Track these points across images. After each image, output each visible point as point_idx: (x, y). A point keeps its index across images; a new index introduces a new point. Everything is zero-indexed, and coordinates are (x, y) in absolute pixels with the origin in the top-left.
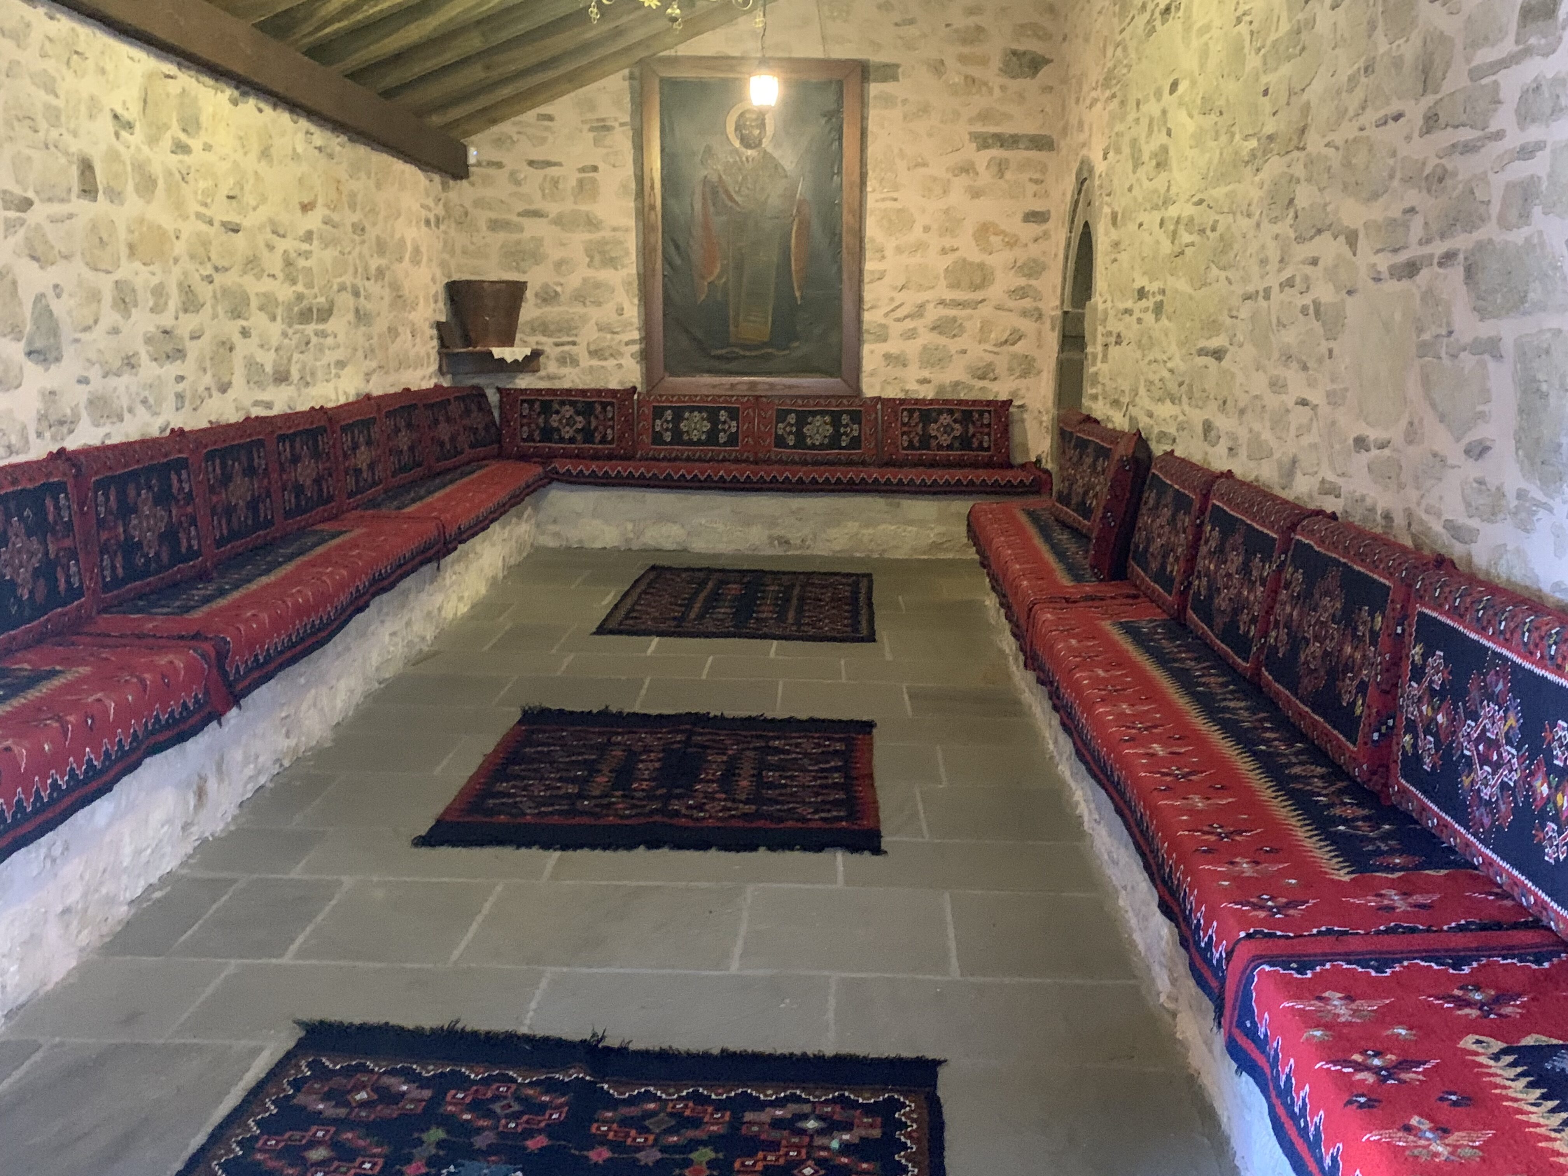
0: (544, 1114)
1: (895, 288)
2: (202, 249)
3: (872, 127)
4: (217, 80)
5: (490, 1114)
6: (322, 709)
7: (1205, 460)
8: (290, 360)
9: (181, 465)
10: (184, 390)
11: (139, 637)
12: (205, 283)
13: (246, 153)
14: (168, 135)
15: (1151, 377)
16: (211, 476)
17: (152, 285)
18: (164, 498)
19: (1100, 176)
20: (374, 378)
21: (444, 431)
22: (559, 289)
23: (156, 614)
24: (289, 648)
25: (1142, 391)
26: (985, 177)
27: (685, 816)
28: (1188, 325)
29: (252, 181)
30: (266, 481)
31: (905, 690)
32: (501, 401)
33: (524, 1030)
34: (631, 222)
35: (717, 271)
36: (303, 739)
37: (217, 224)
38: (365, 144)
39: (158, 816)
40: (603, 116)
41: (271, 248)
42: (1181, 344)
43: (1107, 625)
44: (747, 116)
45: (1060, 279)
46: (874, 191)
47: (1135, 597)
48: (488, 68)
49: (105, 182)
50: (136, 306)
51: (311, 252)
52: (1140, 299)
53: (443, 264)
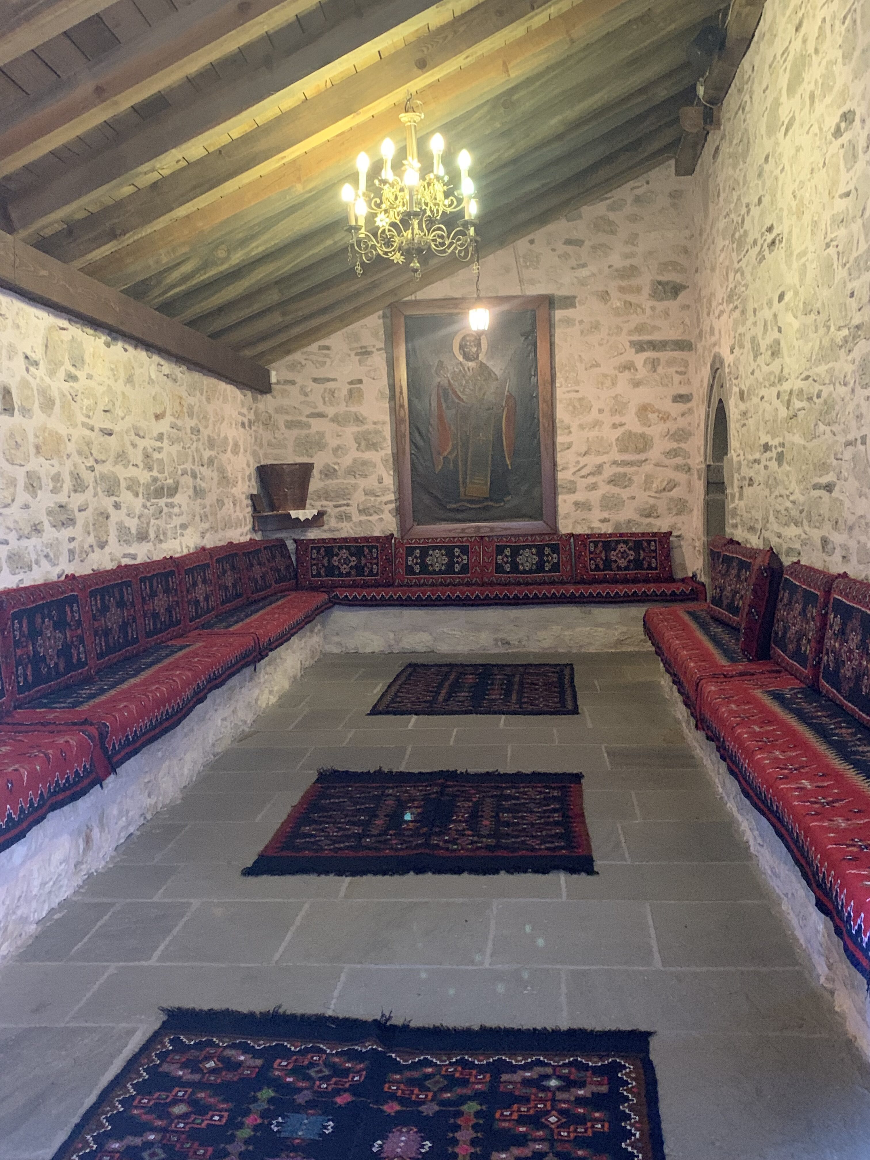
0: (347, 1078)
1: (579, 455)
2: (86, 448)
3: (557, 340)
4: (95, 330)
5: (308, 1078)
6: (174, 776)
7: (825, 566)
8: (148, 524)
9: (72, 600)
10: (75, 547)
11: (42, 724)
12: (89, 472)
13: (116, 381)
14: (62, 369)
15: (778, 508)
16: (94, 608)
17: (52, 474)
18: (60, 625)
19: (729, 365)
20: (208, 535)
21: (257, 571)
22: (336, 467)
23: (56, 708)
24: (150, 730)
25: (772, 518)
26: (642, 372)
27: (442, 849)
28: (803, 468)
29: (120, 399)
30: (132, 611)
31: (604, 750)
32: (297, 549)
33: (329, 1013)
34: (387, 418)
35: (449, 449)
36: (160, 798)
37: (97, 430)
38: (199, 372)
39: (58, 856)
40: (364, 345)
41: (134, 445)
42: (799, 482)
43: (758, 693)
44: (468, 338)
45: (703, 442)
46: (561, 386)
47: (779, 672)
48: (284, 314)
49: (19, 403)
50: (41, 488)
51: (162, 448)
52: (765, 452)
53: (254, 454)
